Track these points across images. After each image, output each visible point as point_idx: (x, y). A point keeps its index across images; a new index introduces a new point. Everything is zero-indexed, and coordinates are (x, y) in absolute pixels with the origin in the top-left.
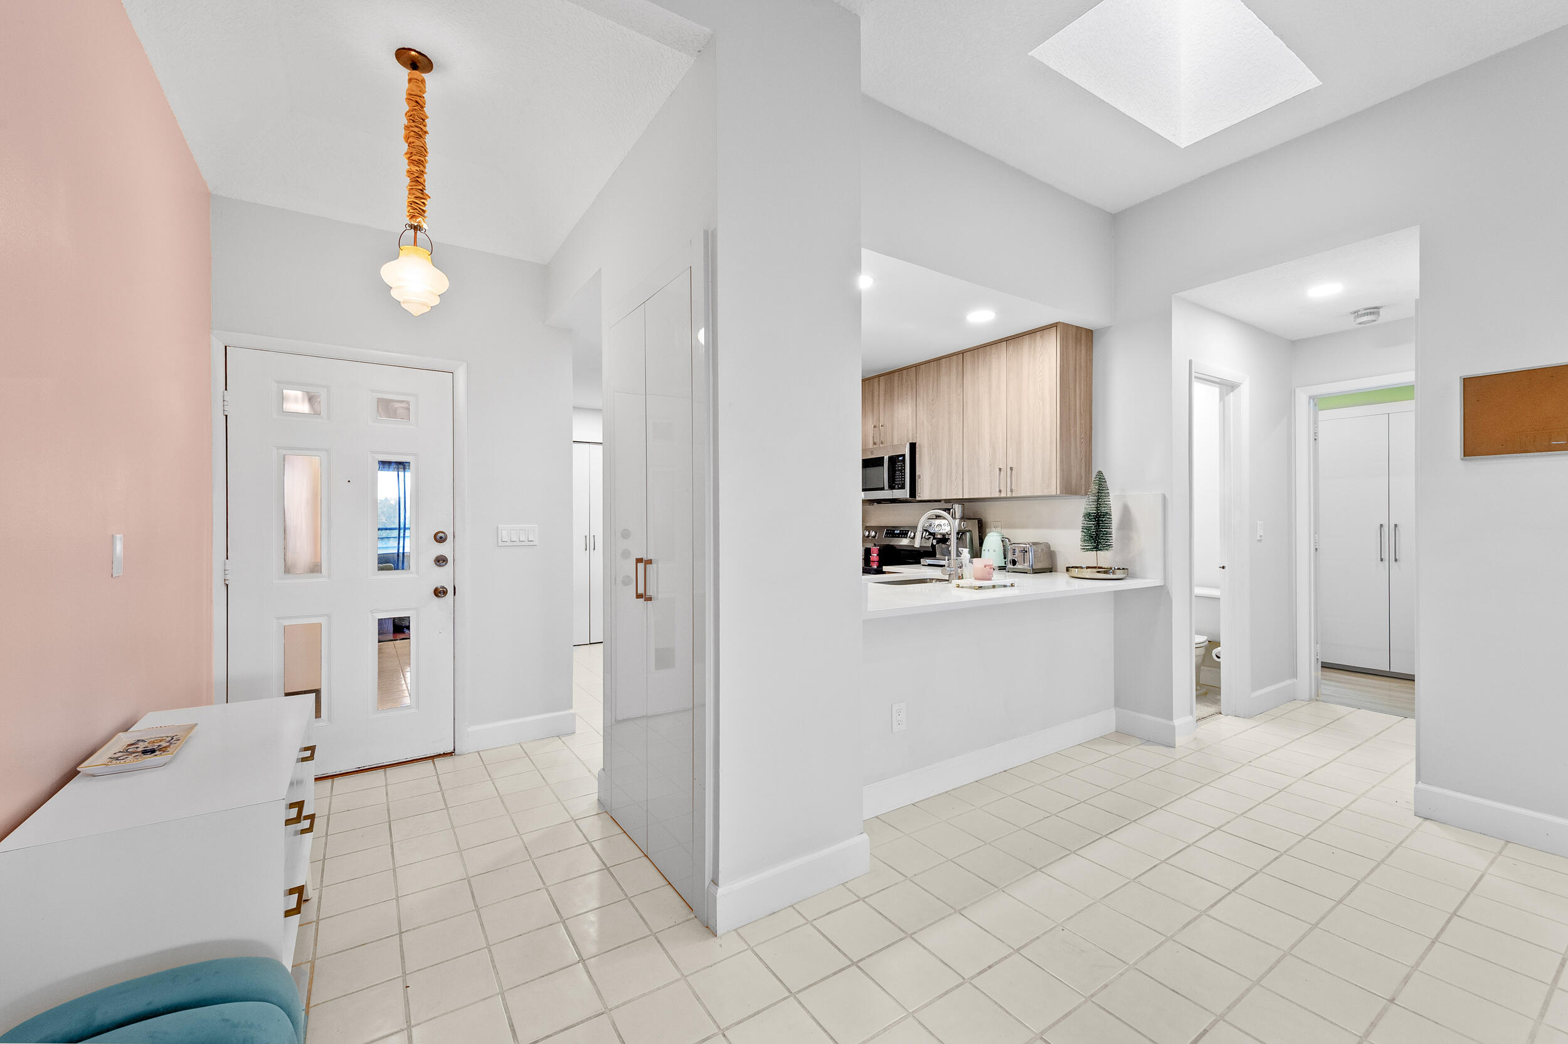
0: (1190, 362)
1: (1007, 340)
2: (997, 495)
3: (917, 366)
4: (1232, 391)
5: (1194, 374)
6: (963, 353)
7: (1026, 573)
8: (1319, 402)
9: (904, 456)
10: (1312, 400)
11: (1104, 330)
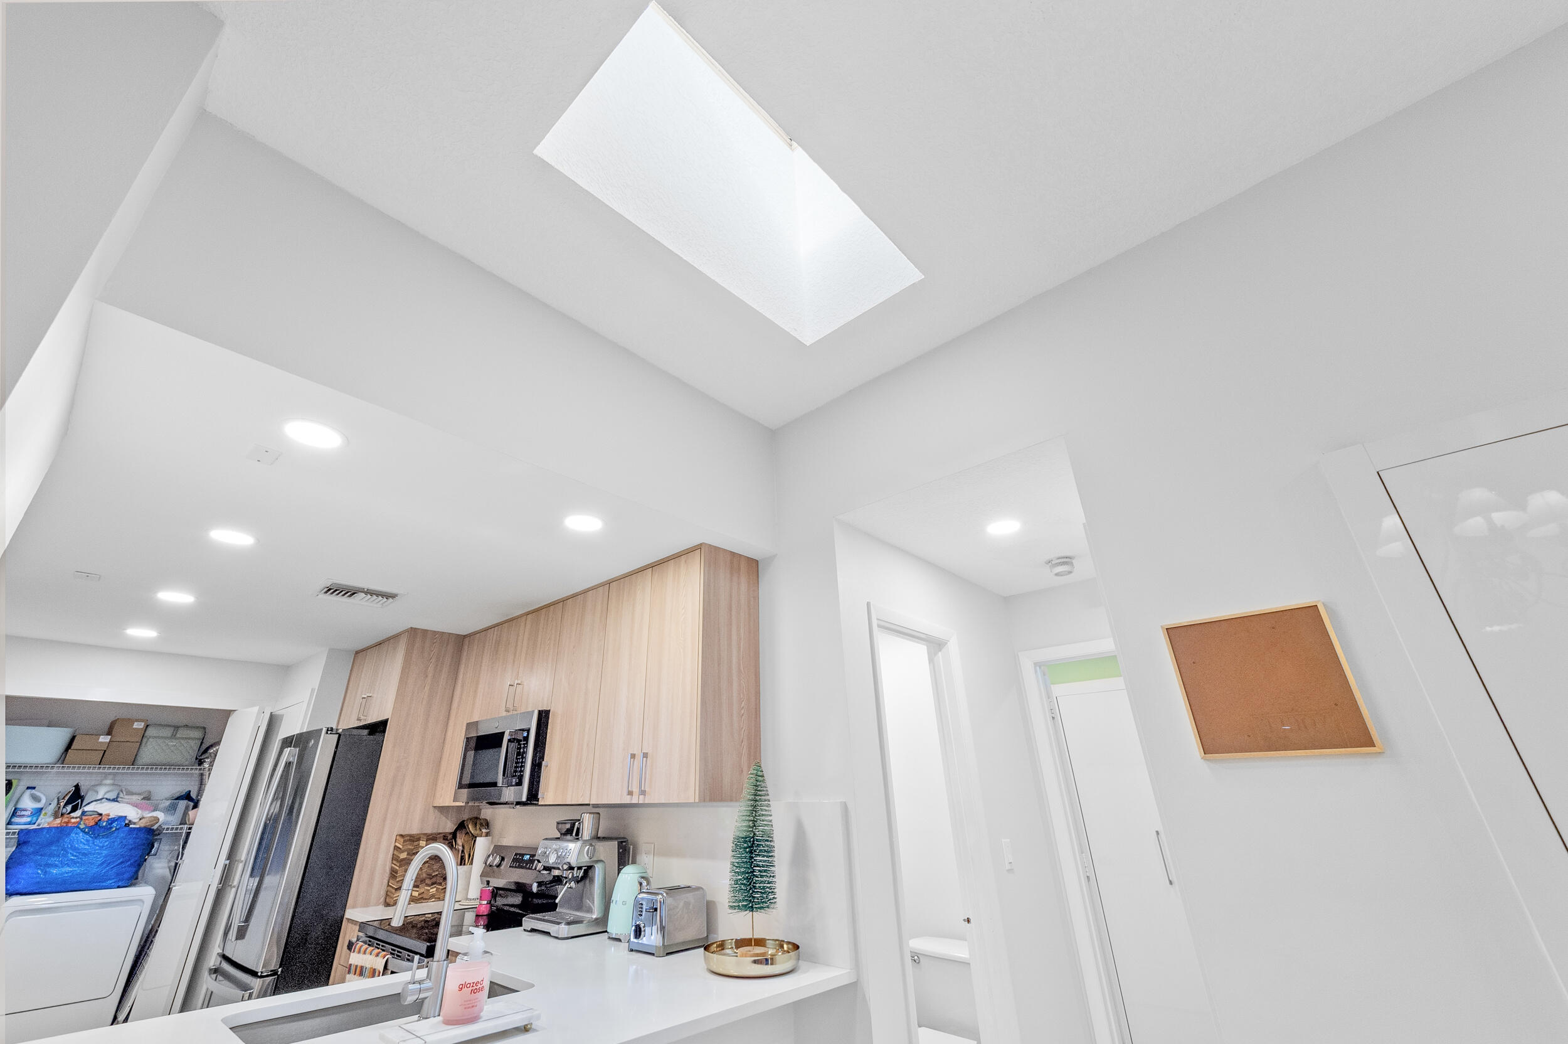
0: (868, 604)
1: (652, 566)
2: (627, 800)
3: (564, 600)
4: (940, 651)
5: (875, 623)
6: (609, 583)
7: (653, 954)
8: (1049, 671)
9: (528, 731)
10: (1038, 668)
11: (771, 559)
